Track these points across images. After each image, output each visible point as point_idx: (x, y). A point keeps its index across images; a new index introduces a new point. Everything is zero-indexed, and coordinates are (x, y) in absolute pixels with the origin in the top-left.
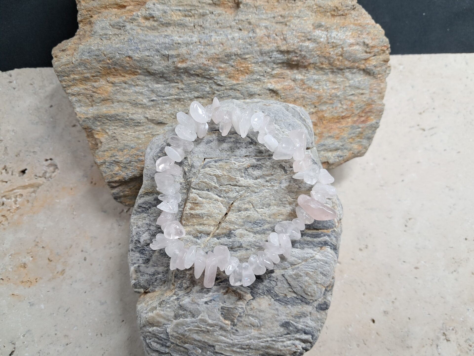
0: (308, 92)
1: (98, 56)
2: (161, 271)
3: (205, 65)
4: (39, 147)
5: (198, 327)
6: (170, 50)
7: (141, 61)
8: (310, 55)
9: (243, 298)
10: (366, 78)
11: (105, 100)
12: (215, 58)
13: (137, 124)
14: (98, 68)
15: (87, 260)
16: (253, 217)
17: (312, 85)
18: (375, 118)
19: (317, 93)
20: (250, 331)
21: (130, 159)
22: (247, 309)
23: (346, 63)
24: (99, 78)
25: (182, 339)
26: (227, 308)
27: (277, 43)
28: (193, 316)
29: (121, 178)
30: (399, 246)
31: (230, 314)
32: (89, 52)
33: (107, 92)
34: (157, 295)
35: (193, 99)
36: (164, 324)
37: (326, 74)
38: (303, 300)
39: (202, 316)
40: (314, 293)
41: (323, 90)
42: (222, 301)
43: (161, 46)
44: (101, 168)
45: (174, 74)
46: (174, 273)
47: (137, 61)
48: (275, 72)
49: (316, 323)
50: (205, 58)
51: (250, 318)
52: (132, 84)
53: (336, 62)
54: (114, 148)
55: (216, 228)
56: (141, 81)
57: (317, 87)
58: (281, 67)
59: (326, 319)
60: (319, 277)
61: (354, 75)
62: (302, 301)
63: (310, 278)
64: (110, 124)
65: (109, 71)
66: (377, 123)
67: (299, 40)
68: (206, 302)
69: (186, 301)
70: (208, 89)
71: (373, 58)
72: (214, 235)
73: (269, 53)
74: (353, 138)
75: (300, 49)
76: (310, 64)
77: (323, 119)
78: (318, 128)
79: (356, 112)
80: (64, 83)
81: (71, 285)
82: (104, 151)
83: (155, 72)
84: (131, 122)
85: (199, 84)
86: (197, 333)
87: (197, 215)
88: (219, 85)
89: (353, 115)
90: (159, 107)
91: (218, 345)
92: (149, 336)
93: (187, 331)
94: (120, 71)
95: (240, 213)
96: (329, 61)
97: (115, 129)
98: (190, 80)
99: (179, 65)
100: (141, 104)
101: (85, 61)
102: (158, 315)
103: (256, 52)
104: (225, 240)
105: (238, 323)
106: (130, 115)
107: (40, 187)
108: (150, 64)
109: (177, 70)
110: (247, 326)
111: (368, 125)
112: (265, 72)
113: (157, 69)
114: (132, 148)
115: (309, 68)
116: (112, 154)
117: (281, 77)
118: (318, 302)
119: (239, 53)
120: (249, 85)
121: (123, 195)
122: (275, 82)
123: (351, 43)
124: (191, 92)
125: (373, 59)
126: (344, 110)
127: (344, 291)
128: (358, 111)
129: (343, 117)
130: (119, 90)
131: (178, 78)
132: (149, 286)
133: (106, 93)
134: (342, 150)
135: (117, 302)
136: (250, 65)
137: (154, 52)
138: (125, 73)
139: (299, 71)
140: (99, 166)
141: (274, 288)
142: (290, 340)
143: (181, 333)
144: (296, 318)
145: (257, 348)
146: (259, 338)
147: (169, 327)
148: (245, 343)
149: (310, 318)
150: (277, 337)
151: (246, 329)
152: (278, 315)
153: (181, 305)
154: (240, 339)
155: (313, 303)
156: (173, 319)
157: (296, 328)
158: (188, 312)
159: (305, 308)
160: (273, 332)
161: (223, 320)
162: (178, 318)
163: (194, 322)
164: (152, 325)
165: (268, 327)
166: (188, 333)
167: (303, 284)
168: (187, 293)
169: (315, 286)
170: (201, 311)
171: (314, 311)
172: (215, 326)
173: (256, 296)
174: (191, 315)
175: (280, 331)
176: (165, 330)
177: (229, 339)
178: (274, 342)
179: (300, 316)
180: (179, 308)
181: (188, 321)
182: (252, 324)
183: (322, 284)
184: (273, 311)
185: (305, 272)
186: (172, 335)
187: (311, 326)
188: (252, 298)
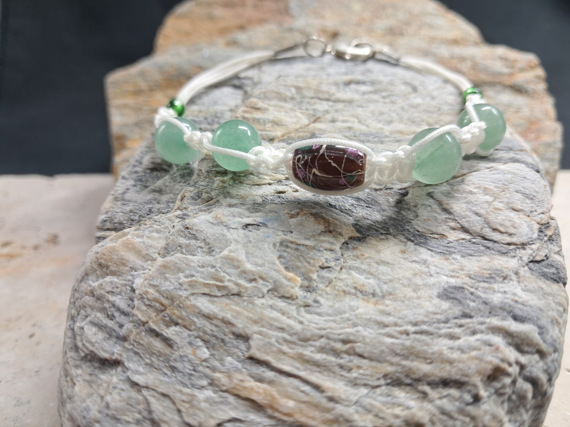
5: (216, 278)
9: (334, 230)
22: (345, 256)
24: (156, 93)
25: (165, 308)
26: (294, 246)
28: (210, 251)
31: (302, 261)
36: (132, 269)
39: (231, 252)
40: (514, 228)
42: (283, 228)
49: (541, 300)
51: (354, 273)
60: (517, 197)
63: (495, 197)
66: (555, 143)
68: (246, 226)
86: (209, 294)
91: (260, 333)
93: (186, 286)
102: (127, 245)
105: (321, 286)
110: (344, 291)
111: (542, 144)
118: (531, 253)
142: (474, 333)
143: (168, 292)
144: (481, 280)
145: (375, 353)
146: (382, 325)
147: (143, 276)
148: (340, 335)
149: (521, 286)
150: (434, 325)
151: (342, 299)
152: (429, 274)
153: (188, 226)
154: (325, 323)
155: (518, 251)
156: (159, 256)
157: (486, 303)
158: (199, 242)
159: (500, 262)
160: (422, 311)
161: (282, 268)
162: (172, 253)
163: (208, 265)
164: (104, 270)
165: (404, 299)
166: (185, 292)
167: (481, 208)
168: (207, 206)
169: (512, 214)
170: (232, 241)
171: (525, 271)
172: (261, 282)
173: (369, 234)
174: (204, 250)
175: (440, 308)
176: (130, 283)
177: (294, 320)
178: (426, 336)
179: (492, 278)
180: (180, 232)
181: (194, 260)
182: (358, 287)
183: (529, 213)
184: (414, 265)
185: (479, 186)
186: (143, 295)
187: (527, 302)
188: (358, 235)
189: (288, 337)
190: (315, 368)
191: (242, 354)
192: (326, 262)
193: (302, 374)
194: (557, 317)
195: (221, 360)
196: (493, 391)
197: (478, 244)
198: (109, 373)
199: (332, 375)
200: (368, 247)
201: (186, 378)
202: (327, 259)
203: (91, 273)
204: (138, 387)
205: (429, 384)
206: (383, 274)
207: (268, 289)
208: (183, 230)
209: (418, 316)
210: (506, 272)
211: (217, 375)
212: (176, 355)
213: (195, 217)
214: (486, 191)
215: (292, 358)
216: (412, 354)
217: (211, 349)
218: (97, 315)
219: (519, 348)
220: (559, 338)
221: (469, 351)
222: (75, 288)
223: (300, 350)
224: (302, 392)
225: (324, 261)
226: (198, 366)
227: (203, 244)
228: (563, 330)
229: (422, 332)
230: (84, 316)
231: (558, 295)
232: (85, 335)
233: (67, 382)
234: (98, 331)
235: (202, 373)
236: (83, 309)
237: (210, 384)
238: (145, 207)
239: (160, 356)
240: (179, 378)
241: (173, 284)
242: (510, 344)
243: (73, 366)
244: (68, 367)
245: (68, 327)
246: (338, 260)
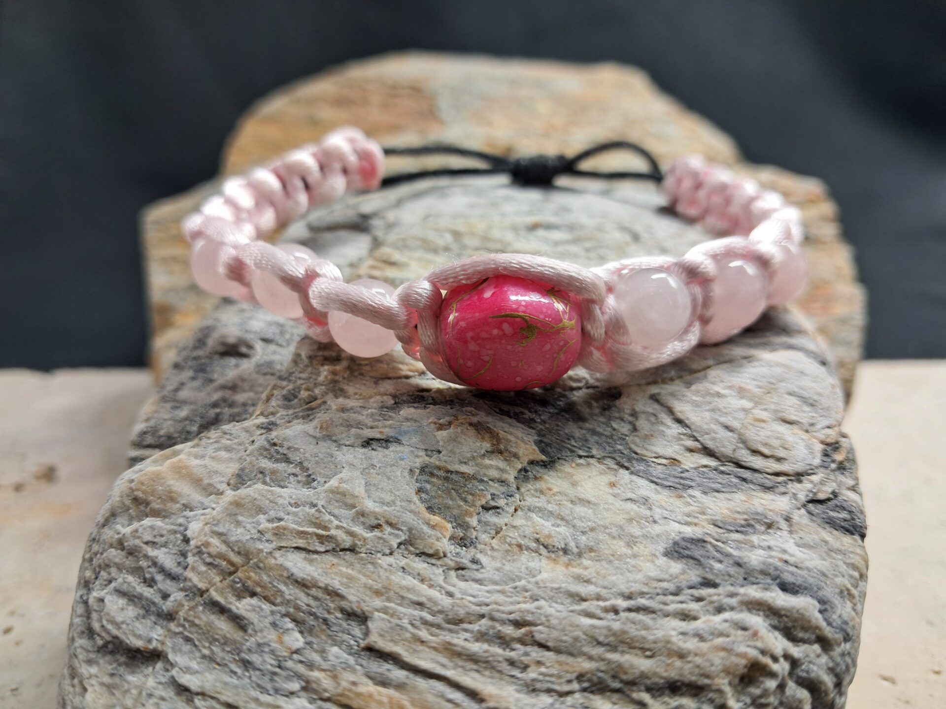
5: (316, 523)
9: (506, 449)
20: (532, 565)
22: (523, 490)
25: (236, 568)
26: (442, 473)
28: (309, 481)
36: (186, 507)
38: (746, 476)
39: (341, 481)
60: (789, 403)
68: (368, 441)
91: (385, 610)
93: (268, 535)
102: (178, 470)
105: (484, 537)
110: (520, 546)
118: (810, 488)
141: (624, 439)
142: (720, 610)
143: (240, 545)
144: (733, 529)
145: (565, 642)
146: (577, 598)
147: (202, 517)
148: (511, 613)
149: (794, 538)
150: (658, 597)
151: (515, 557)
152: (651, 519)
153: (275, 440)
154: (488, 595)
155: (790, 485)
156: (228, 488)
157: (739, 564)
158: (291, 466)
159: (763, 501)
160: (639, 577)
161: (422, 508)
162: (249, 483)
163: (305, 502)
164: (142, 508)
165: (612, 558)
166: (267, 544)
167: (735, 418)
168: (308, 409)
169: (783, 429)
170: (344, 465)
171: (800, 516)
172: (388, 529)
173: (559, 456)
174: (299, 478)
175: (667, 573)
176: (182, 528)
177: (440, 591)
178: (644, 615)
179: (749, 525)
180: (262, 451)
181: (283, 494)
182: (542, 540)
183: (807, 427)
184: (629, 506)
185: (730, 385)
186: (202, 547)
187: (802, 563)
188: (544, 458)
189: (429, 617)
190: (470, 665)
191: (356, 643)
192: (493, 499)
193: (450, 673)
194: (849, 586)
195: (322, 652)
196: (748, 700)
197: (729, 474)
198: (142, 672)
199: (497, 675)
200: (559, 477)
201: (267, 678)
202: (494, 495)
203: (121, 512)
204: (188, 694)
205: (649, 690)
206: (580, 519)
207: (399, 541)
208: (267, 446)
209: (633, 584)
210: (772, 516)
211: (316, 674)
212: (251, 642)
213: (287, 428)
214: (742, 392)
215: (434, 648)
216: (622, 642)
217: (306, 635)
218: (126, 578)
219: (789, 634)
220: (853, 619)
221: (711, 637)
222: (93, 536)
223: (448, 637)
224: (450, 701)
225: (490, 497)
226: (286, 661)
227: (298, 469)
228: (859, 606)
229: (638, 609)
230: (105, 580)
231: (852, 552)
232: (105, 610)
233: (73, 686)
234: (128, 604)
235: (292, 672)
236: (104, 569)
237: (304, 689)
238: (210, 412)
239: (225, 644)
240: (254, 678)
241: (249, 531)
242: (775, 628)
243: (84, 661)
244: (76, 662)
245: (78, 599)
246: (511, 496)
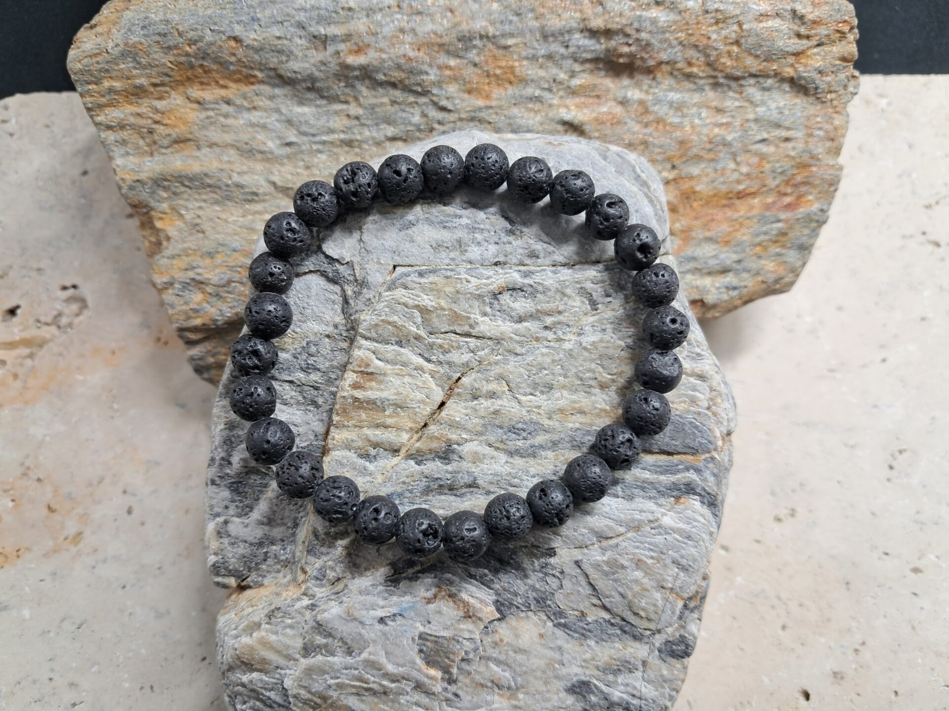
0: (657, 129)
1: (165, 35)
2: (279, 537)
3: (410, 59)
4: (52, 260)
5: (361, 680)
6: (329, 24)
7: (261, 49)
8: (661, 42)
9: (474, 615)
10: (798, 101)
11: (180, 141)
12: (433, 44)
13: (250, 198)
14: (164, 64)
15: (135, 512)
16: (508, 413)
17: (666, 114)
18: (818, 199)
19: (678, 134)
20: (489, 698)
21: (228, 275)
22: (484, 642)
23: (749, 61)
24: (168, 89)
25: (320, 706)
26: (433, 638)
27: (581, 11)
28: (349, 652)
29: (207, 321)
30: (873, 514)
31: (442, 654)
32: (144, 27)
33: (186, 123)
34: (267, 593)
35: (383, 142)
37: (701, 89)
38: (626, 629)
39: (370, 654)
40: (656, 613)
41: (693, 127)
42: (421, 619)
43: (308, 15)
44: (164, 296)
45: (339, 80)
46: (307, 544)
47: (253, 48)
48: (576, 82)
49: (657, 690)
50: (411, 44)
51: (492, 665)
52: (245, 107)
53: (723, 60)
54: (195, 250)
55: (416, 437)
56: (264, 99)
57: (677, 120)
58: (592, 71)
59: (683, 681)
60: (670, 572)
61: (767, 93)
62: (625, 632)
63: (646, 573)
64: (190, 195)
65: (189, 73)
66: (822, 210)
67: (633, 4)
68: (382, 619)
69: (332, 612)
70: (417, 119)
71: (815, 50)
72: (409, 452)
73: (563, 34)
74: (765, 244)
75: (636, 25)
76: (660, 63)
77: (693, 197)
78: (681, 218)
79: (772, 183)
80: (88, 99)
81: (94, 567)
82: (173, 257)
83: (294, 75)
84: (236, 192)
85: (397, 106)
86: (357, 694)
87: (368, 402)
88: (443, 109)
89: (765, 189)
90: (303, 160)
92: (241, 694)
93: (334, 687)
94: (214, 74)
95: (476, 402)
96: (707, 56)
97: (200, 208)
98: (375, 97)
99: (351, 60)
100: (261, 152)
101: (135, 47)
102: (264, 643)
103: (531, 31)
104: (435, 468)
106: (235, 175)
107: (45, 347)
108: (284, 58)
109: (346, 72)
110: (482, 685)
111: (799, 216)
112: (554, 80)
113: (300, 70)
114: (234, 251)
115: (659, 75)
116: (189, 264)
117: (592, 94)
118: (665, 636)
119: (490, 34)
120: (515, 111)
121: (215, 363)
122: (577, 106)
123: (763, 12)
124: (377, 124)
125: (815, 55)
126: (742, 177)
127: (734, 618)
128: (777, 182)
129: (739, 193)
130: (213, 120)
131: (347, 90)
132: (249, 571)
133: (183, 124)
134: (737, 272)
135: (194, 614)
136: (517, 64)
137: (292, 30)
138: (228, 79)
139: (635, 80)
140: (161, 291)
141: (553, 594)
143: (319, 693)
144: (608, 671)
147: (290, 675)
149: (644, 677)
151: (479, 692)
152: (561, 662)
155: (652, 637)
156: (300, 657)
157: (606, 698)
158: (336, 640)
159: (632, 650)
160: (549, 705)
161: (422, 665)
162: (312, 654)
163: (351, 667)
164: (249, 667)
165: (535, 693)
166: (334, 693)
167: (628, 588)
168: (336, 593)
169: (659, 595)
170: (370, 641)
171: (654, 658)
172: (404, 681)
173: (509, 613)
174: (343, 650)
175: (564, 703)
176: (280, 682)
179: (619, 669)
180: (314, 630)
181: (336, 662)
182: (495, 681)
183: (677, 590)
184: (549, 652)
185: (633, 557)
186: (296, 694)
188: (499, 616)
194: (667, 702)
197: (616, 626)
200: (507, 628)
202: (466, 651)
203: (236, 667)
206: (519, 664)
207: (411, 687)
208: (317, 626)
210: (634, 662)
213: (325, 611)
225: (464, 653)
227: (341, 643)
241: (322, 685)
246: (477, 649)
